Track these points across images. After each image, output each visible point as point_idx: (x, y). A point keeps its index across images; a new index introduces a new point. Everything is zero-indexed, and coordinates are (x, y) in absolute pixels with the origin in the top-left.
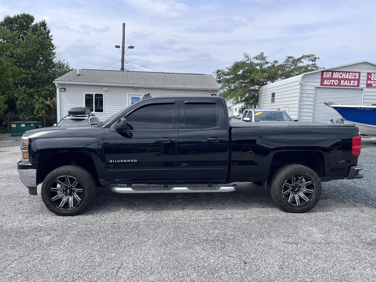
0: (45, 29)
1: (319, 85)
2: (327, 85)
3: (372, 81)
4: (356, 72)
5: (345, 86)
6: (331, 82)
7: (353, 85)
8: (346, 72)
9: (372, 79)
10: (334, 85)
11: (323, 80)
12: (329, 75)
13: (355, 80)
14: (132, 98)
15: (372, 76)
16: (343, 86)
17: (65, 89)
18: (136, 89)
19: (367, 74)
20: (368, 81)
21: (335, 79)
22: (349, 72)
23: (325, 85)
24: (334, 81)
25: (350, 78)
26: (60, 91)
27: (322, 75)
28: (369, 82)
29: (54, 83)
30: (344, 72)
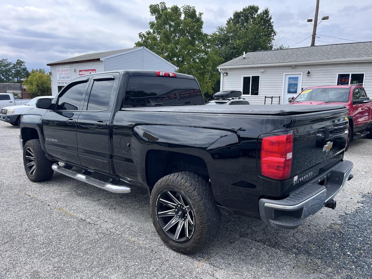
0: (267, 17)
14: (290, 78)
17: (227, 74)
18: (293, 68)
26: (223, 75)
29: (217, 68)
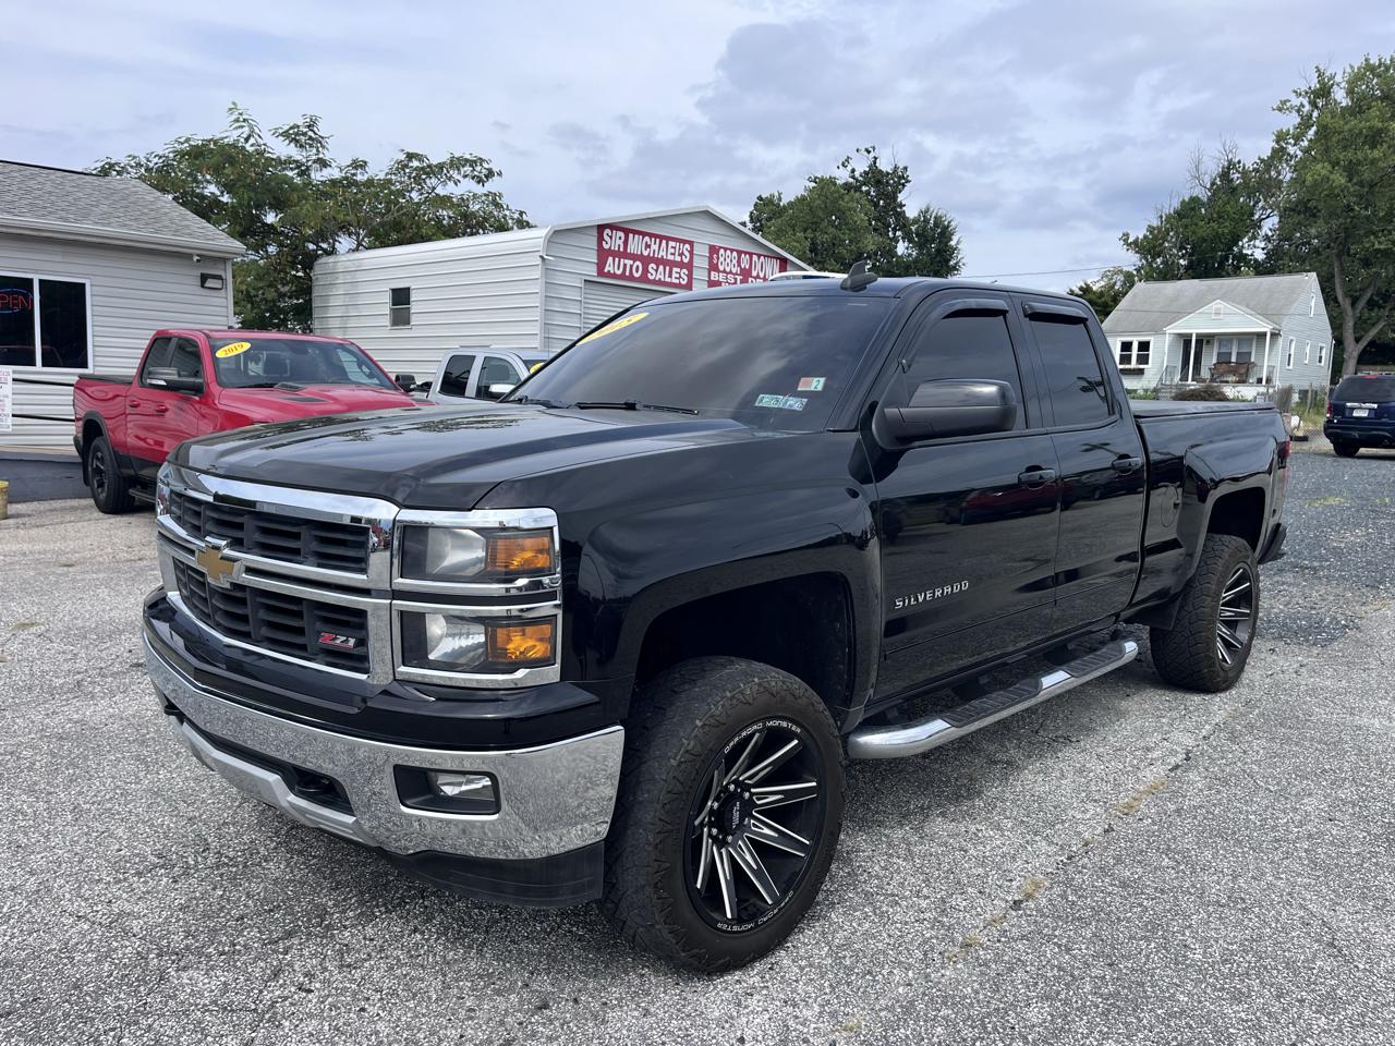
1: (592, 271)
2: (614, 276)
3: (721, 274)
4: (685, 242)
5: (659, 282)
6: (625, 265)
7: (677, 281)
8: (662, 238)
9: (721, 268)
10: (631, 278)
11: (604, 256)
12: (618, 242)
13: (681, 265)
15: (722, 259)
16: (655, 282)
19: (707, 251)
20: (713, 273)
21: (634, 257)
22: (668, 239)
23: (609, 275)
24: (631, 262)
25: (670, 257)
27: (601, 239)
28: (714, 276)
30: (656, 236)
